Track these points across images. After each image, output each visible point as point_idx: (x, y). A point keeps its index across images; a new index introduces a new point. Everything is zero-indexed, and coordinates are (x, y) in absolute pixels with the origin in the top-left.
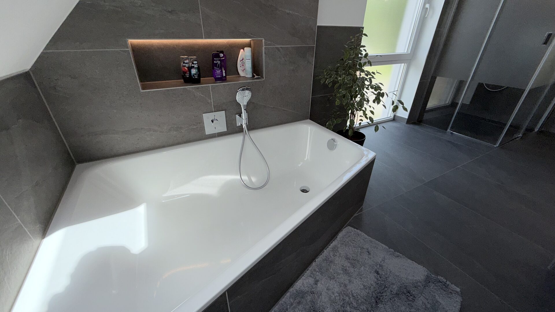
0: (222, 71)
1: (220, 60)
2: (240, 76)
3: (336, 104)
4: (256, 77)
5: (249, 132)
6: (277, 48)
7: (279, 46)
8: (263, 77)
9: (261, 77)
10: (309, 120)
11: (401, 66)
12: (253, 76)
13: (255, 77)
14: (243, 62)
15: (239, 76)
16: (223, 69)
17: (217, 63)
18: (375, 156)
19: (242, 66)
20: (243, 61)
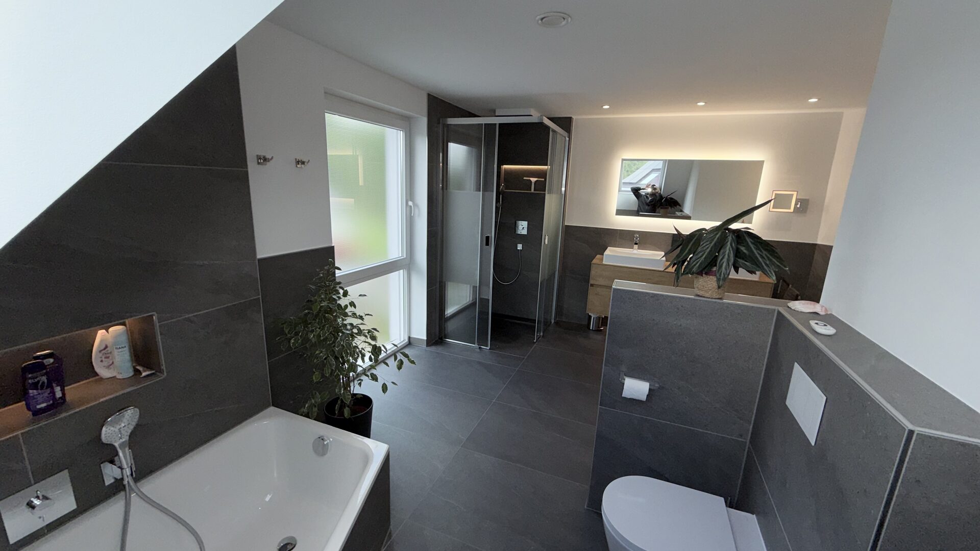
0: (53, 393)
1: (46, 374)
2: (101, 379)
3: (315, 381)
4: (144, 374)
5: (138, 484)
6: (189, 320)
7: (190, 315)
8: (161, 371)
9: (156, 371)
10: (272, 409)
11: (399, 273)
12: (137, 372)
13: (141, 376)
14: (108, 351)
15: (97, 377)
16: (54, 385)
17: (39, 382)
18: (389, 449)
19: (104, 359)
20: (106, 350)
